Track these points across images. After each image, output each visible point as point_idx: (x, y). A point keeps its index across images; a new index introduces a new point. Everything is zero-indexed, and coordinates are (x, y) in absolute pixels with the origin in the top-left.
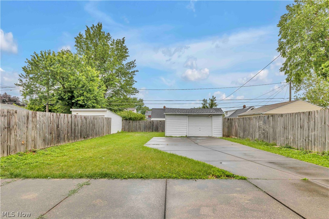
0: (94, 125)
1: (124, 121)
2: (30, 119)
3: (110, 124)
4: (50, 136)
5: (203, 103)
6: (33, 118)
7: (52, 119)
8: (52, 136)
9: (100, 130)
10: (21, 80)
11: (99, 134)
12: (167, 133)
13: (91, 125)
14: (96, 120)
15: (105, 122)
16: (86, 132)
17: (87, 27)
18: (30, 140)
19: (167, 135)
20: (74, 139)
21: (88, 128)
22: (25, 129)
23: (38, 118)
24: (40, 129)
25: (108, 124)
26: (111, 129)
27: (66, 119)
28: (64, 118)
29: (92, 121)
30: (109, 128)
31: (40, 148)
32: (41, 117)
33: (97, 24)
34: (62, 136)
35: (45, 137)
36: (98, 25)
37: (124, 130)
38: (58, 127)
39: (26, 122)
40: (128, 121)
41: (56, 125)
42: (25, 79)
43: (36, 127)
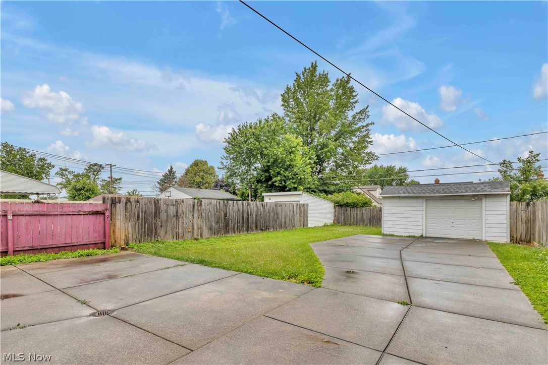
0: (277, 214)
1: (337, 208)
2: (196, 207)
3: (306, 212)
4: (216, 226)
5: (501, 169)
6: (198, 206)
7: (218, 207)
8: (219, 226)
9: (287, 221)
10: (222, 163)
11: (285, 226)
12: (385, 229)
13: (272, 214)
14: (279, 208)
15: (297, 211)
16: (265, 223)
17: (297, 74)
18: (196, 228)
19: (385, 233)
20: (247, 230)
21: (267, 218)
22: (191, 217)
23: (203, 207)
24: (206, 218)
25: (302, 212)
26: (307, 220)
27: (236, 207)
28: (233, 206)
29: (273, 209)
30: (304, 218)
31: (207, 237)
32: (206, 205)
33: (310, 66)
34: (231, 226)
35: (211, 225)
36: (312, 66)
37: (337, 222)
38: (225, 215)
39: (192, 210)
40: (344, 209)
41: (223, 214)
42: (226, 161)
43: (202, 215)
